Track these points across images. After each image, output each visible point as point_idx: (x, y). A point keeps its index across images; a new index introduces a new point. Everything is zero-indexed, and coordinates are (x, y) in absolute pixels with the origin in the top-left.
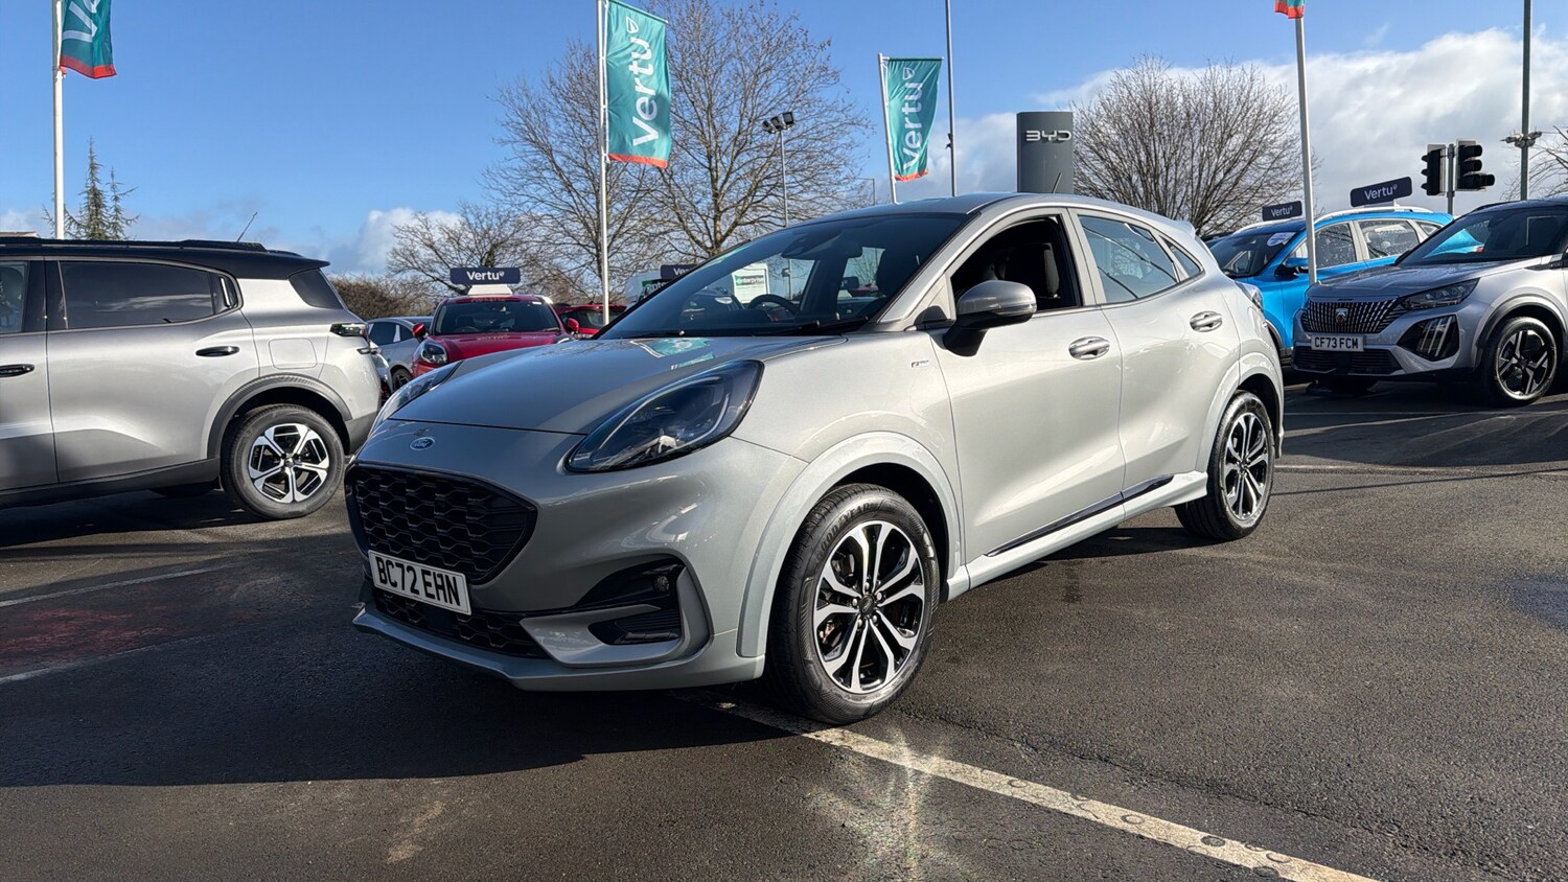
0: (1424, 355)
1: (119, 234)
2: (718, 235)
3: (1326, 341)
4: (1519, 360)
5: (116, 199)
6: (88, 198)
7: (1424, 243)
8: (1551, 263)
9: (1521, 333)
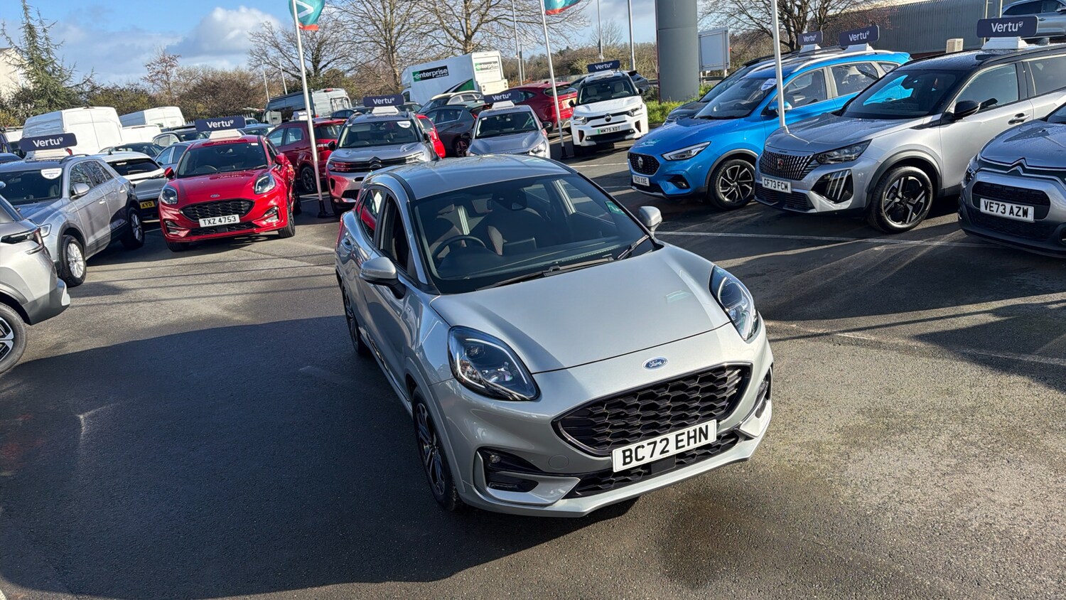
0: (829, 198)
1: (51, 56)
2: (469, 31)
3: (770, 182)
4: (901, 199)
5: (45, 31)
6: (26, 32)
7: (882, 78)
8: (930, 123)
9: (903, 179)
